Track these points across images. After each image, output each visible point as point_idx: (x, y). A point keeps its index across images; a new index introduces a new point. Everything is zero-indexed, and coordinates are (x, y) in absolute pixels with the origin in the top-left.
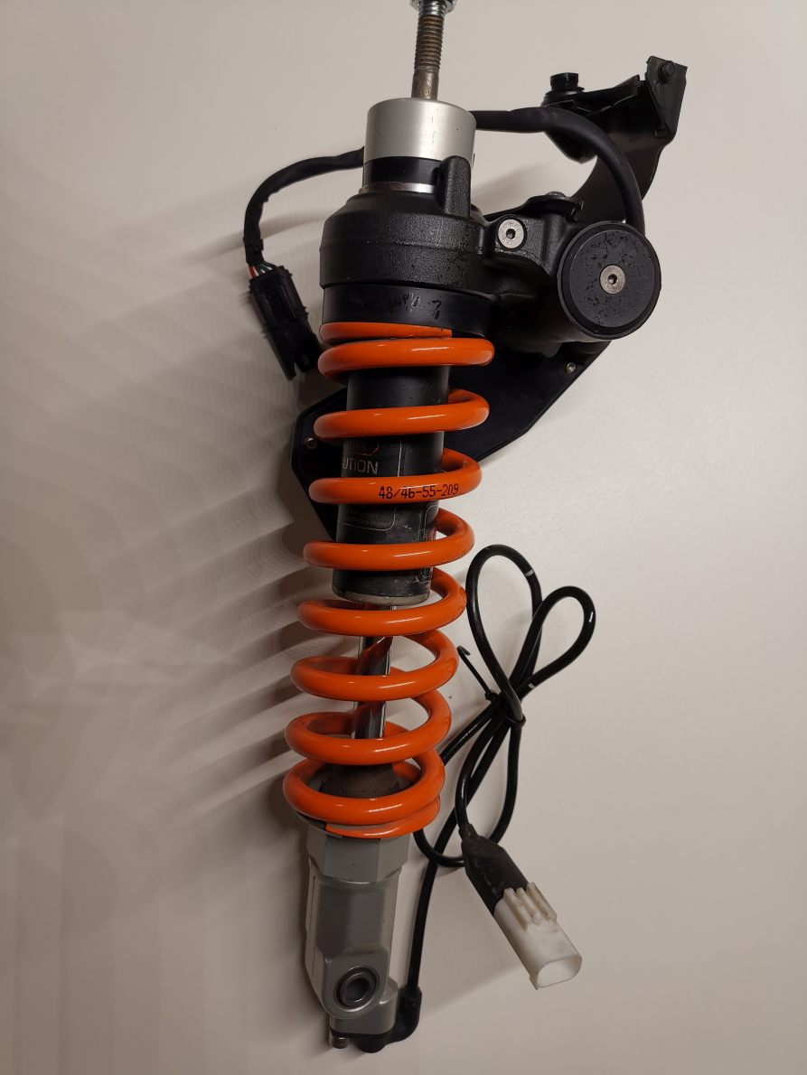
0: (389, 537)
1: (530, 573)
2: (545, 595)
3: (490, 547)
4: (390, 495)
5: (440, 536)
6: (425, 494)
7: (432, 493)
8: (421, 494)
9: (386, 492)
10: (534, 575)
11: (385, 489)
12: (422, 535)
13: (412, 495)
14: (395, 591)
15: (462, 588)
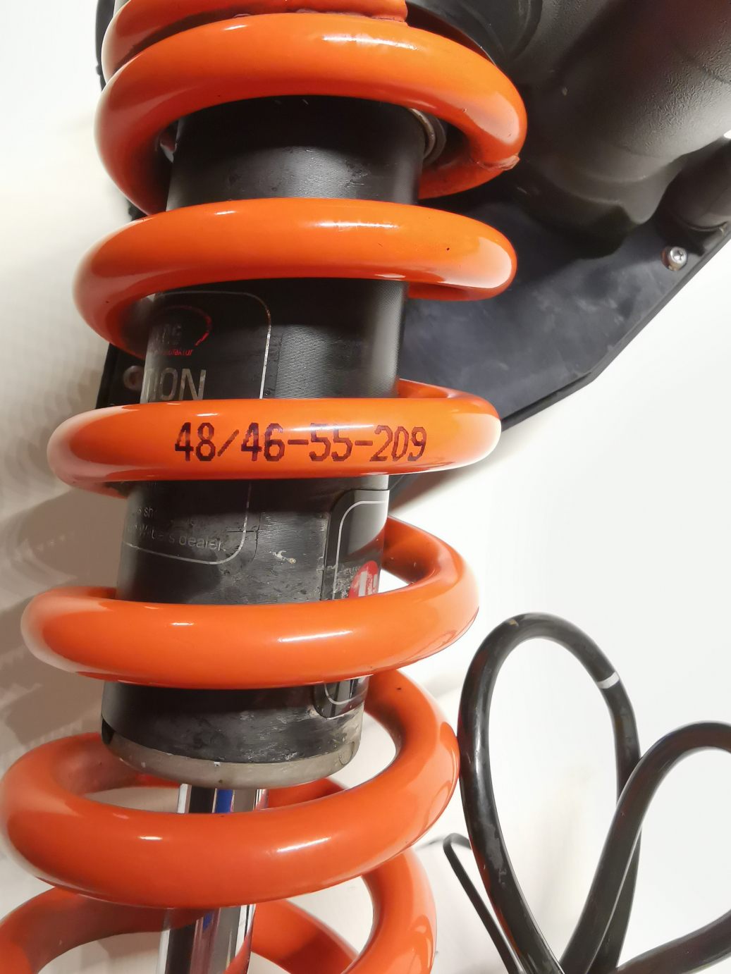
0: (227, 582)
1: (610, 682)
2: (646, 742)
3: (519, 619)
4: (206, 450)
5: (389, 582)
6: (319, 449)
7: (341, 449)
8: (304, 451)
9: (195, 440)
10: (619, 687)
11: (194, 430)
12: (328, 580)
13: (274, 450)
14: (240, 745)
15: (446, 727)
